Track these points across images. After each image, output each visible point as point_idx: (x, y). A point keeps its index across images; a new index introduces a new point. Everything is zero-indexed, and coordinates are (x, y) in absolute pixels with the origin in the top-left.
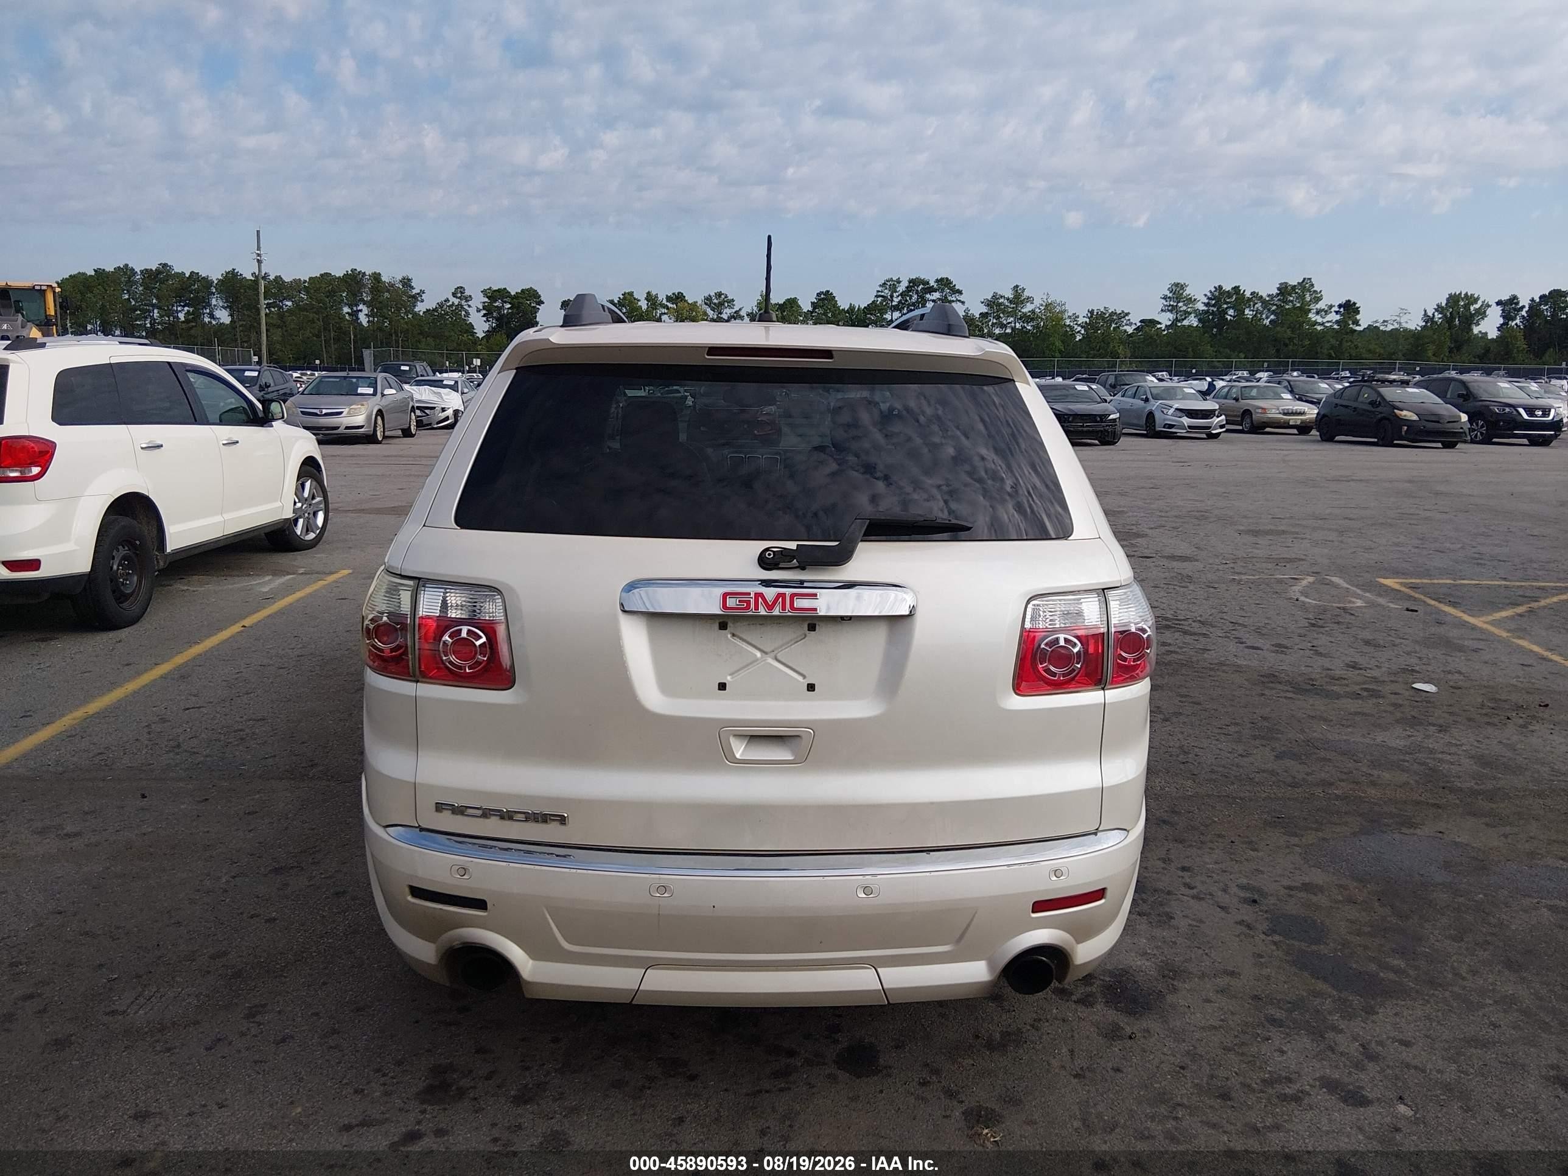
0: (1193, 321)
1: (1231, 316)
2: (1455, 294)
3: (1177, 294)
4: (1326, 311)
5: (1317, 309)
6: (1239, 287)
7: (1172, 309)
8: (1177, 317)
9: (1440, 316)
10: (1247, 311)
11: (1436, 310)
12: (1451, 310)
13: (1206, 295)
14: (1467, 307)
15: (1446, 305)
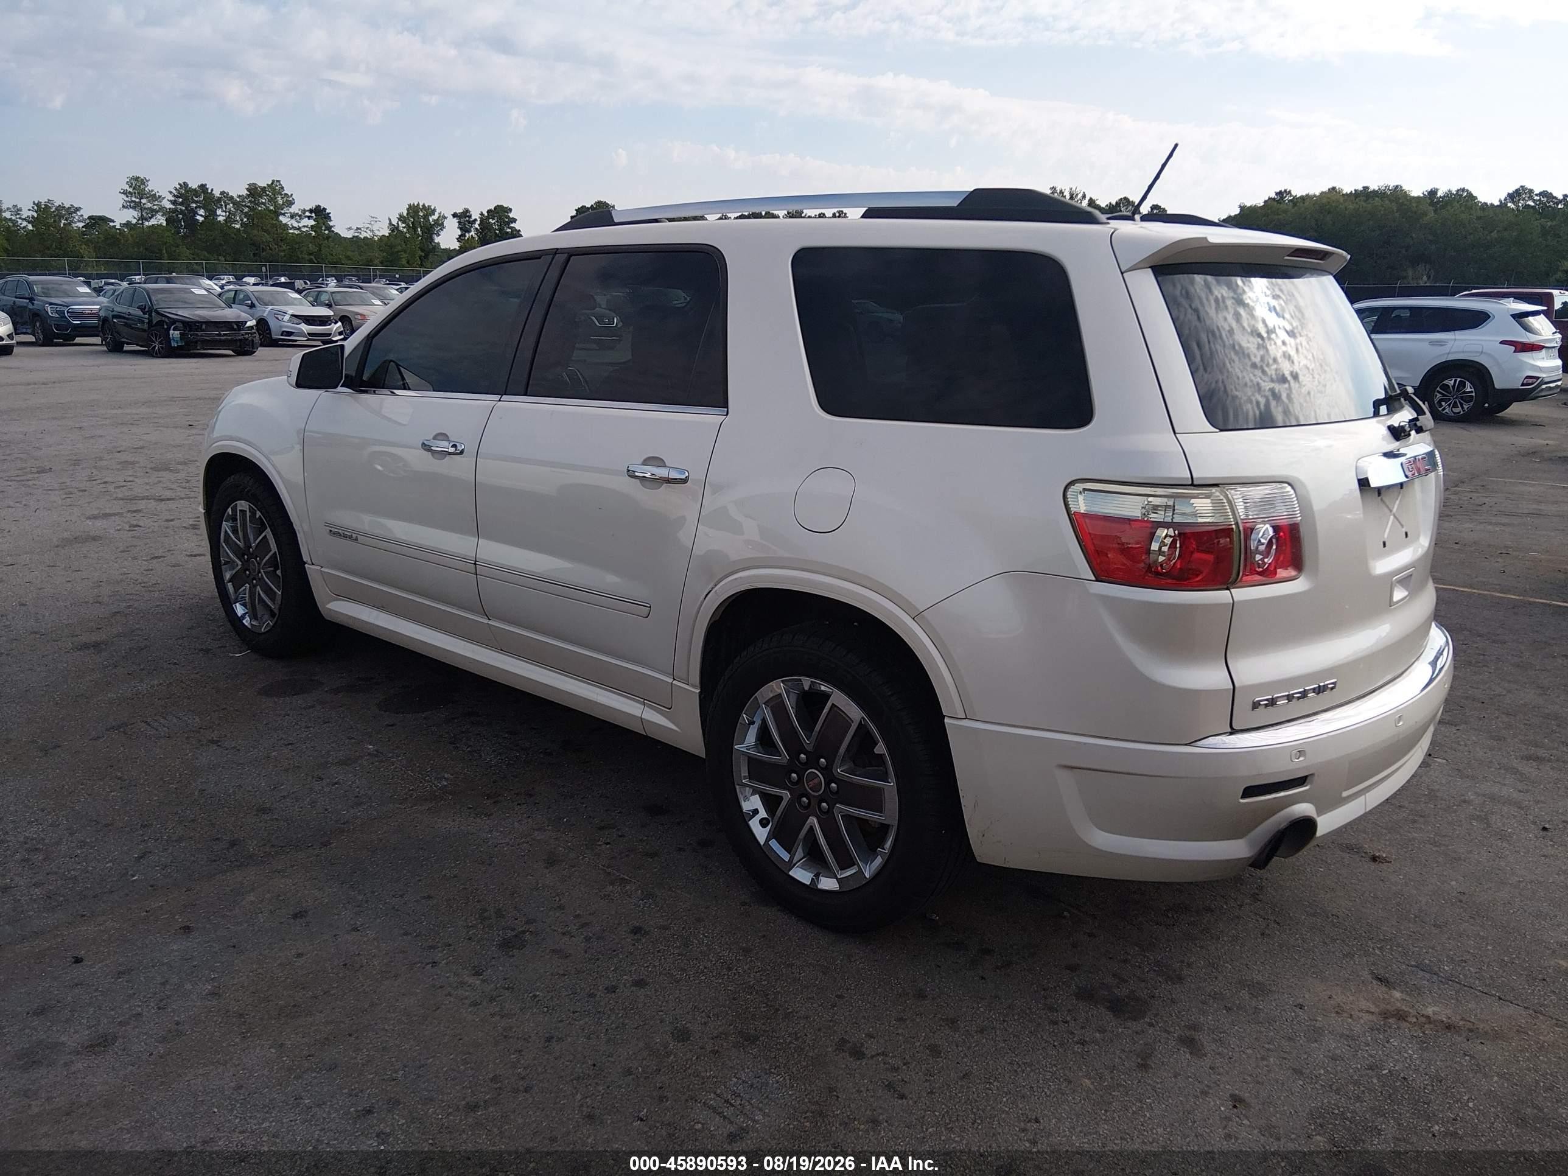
0: (160, 220)
1: (201, 215)
2: (414, 205)
3: (137, 190)
4: (300, 216)
5: (290, 213)
6: (206, 185)
7: (136, 206)
8: (142, 215)
9: (404, 225)
10: (219, 212)
11: (399, 219)
12: (412, 220)
13: (171, 192)
14: (426, 217)
15: (407, 214)
